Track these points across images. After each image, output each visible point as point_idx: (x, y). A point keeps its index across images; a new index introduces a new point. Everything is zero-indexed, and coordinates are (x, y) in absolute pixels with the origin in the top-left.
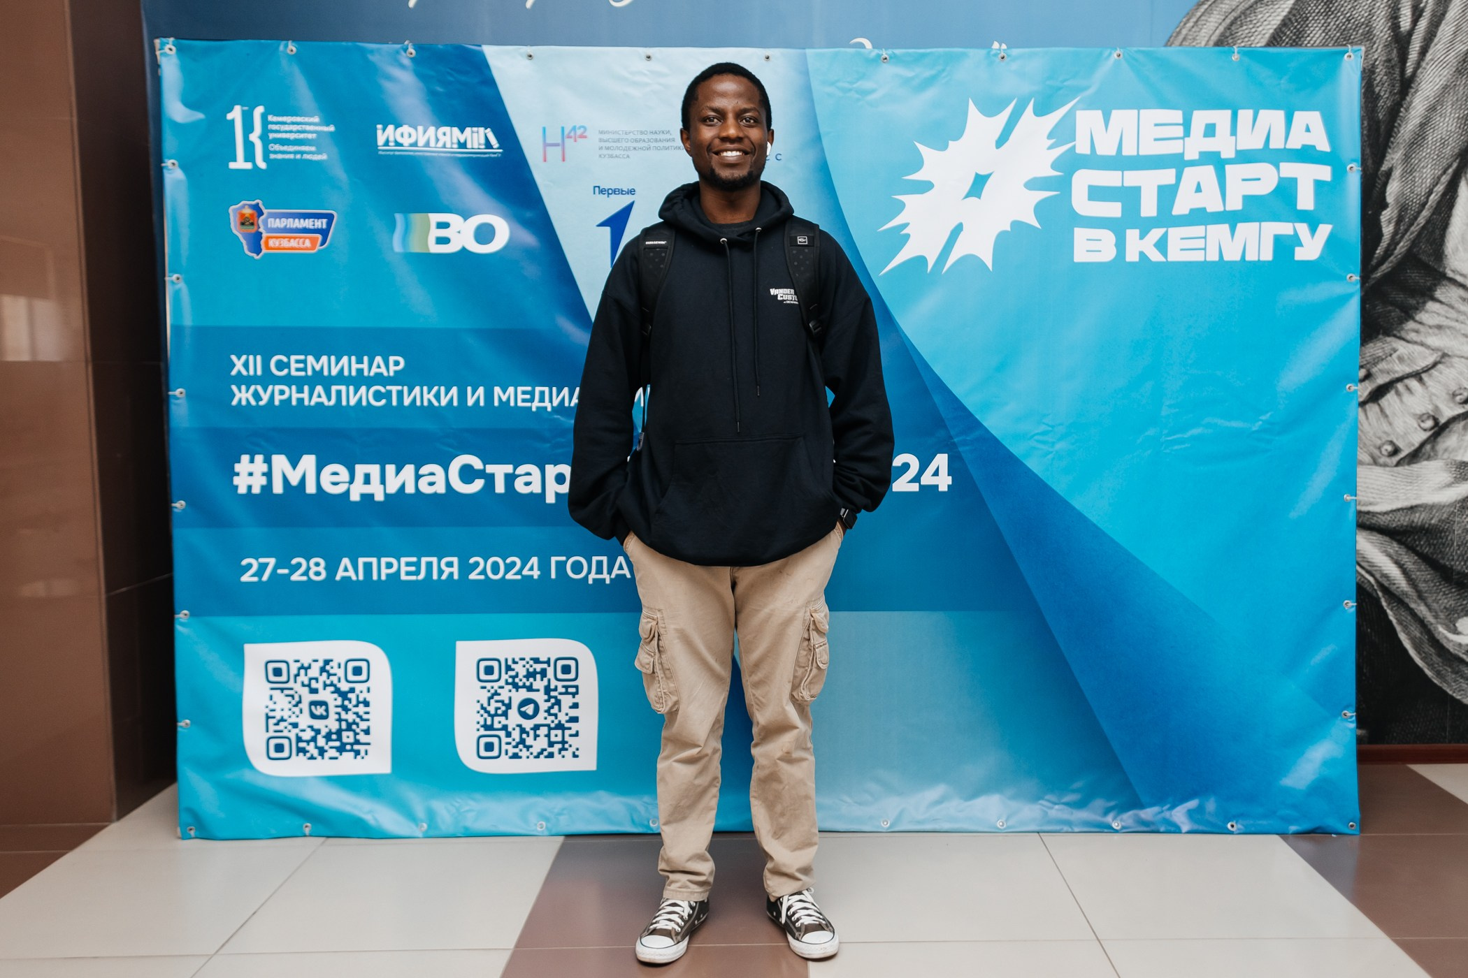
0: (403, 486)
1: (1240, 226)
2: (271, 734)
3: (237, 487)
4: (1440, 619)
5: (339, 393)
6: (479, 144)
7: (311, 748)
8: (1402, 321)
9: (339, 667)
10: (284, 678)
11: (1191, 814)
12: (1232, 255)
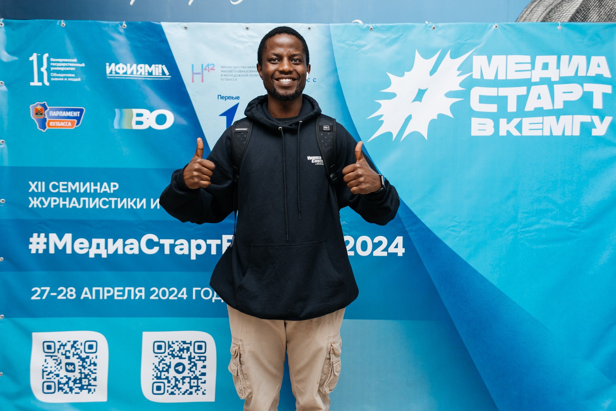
0: (117, 250)
1: (562, 118)
2: (45, 380)
3: (31, 250)
5: (84, 201)
7: (66, 387)
9: (81, 345)
10: (52, 350)
12: (557, 132)
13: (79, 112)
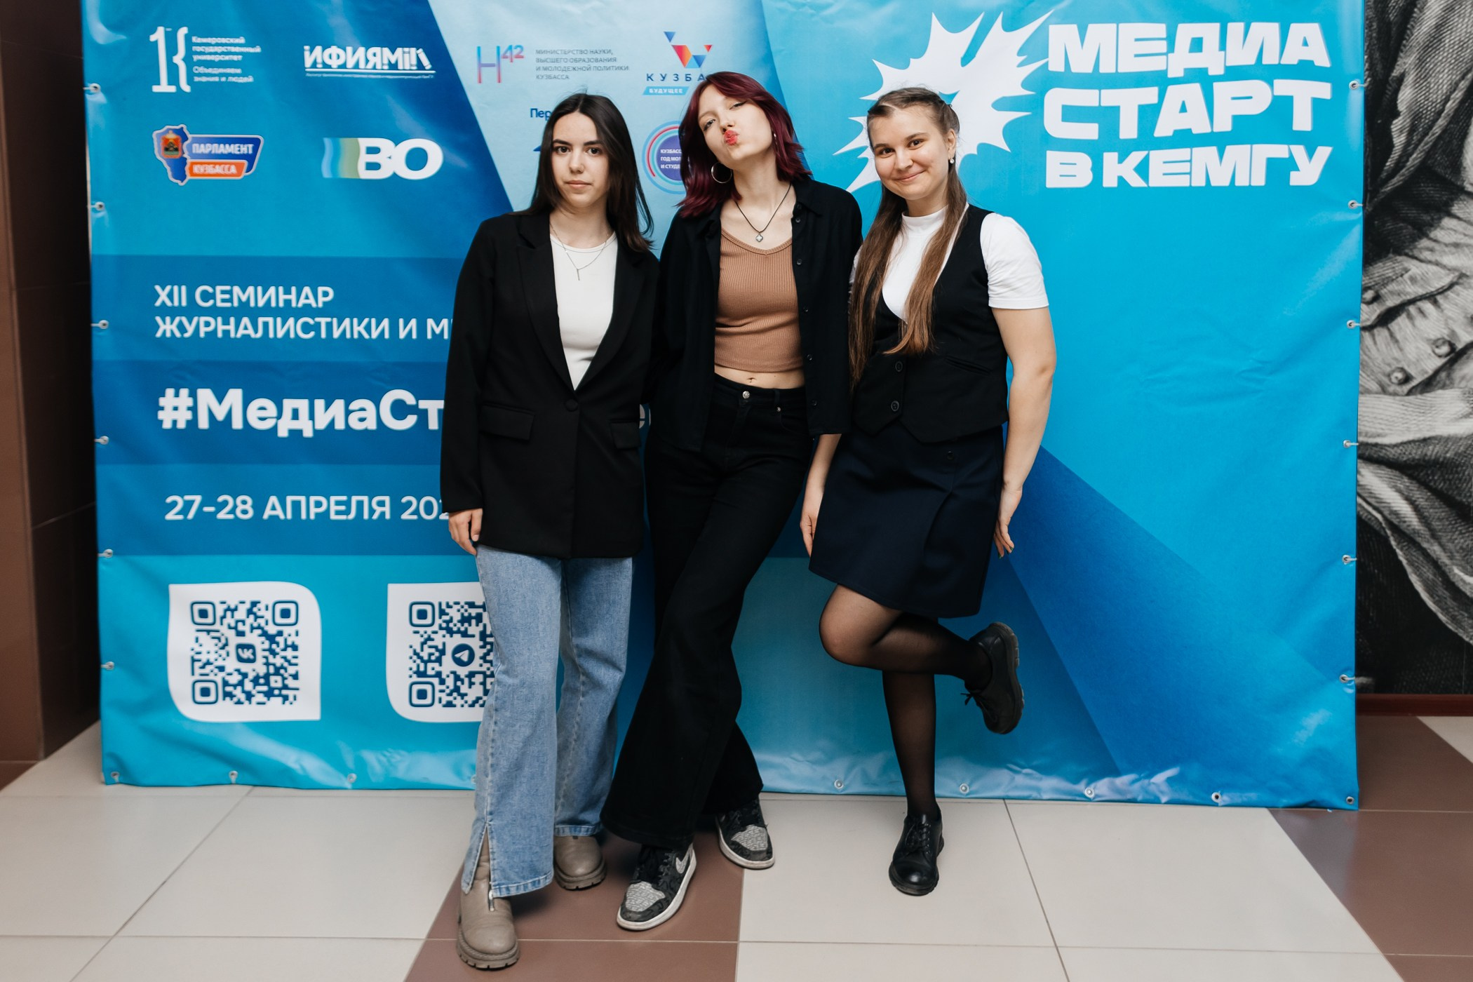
0: (333, 422)
1: (1229, 149)
2: (197, 677)
3: (161, 422)
4: (1456, 560)
5: (266, 325)
6: (411, 65)
7: (238, 692)
8: (1415, 239)
10: (210, 620)
11: (1171, 782)
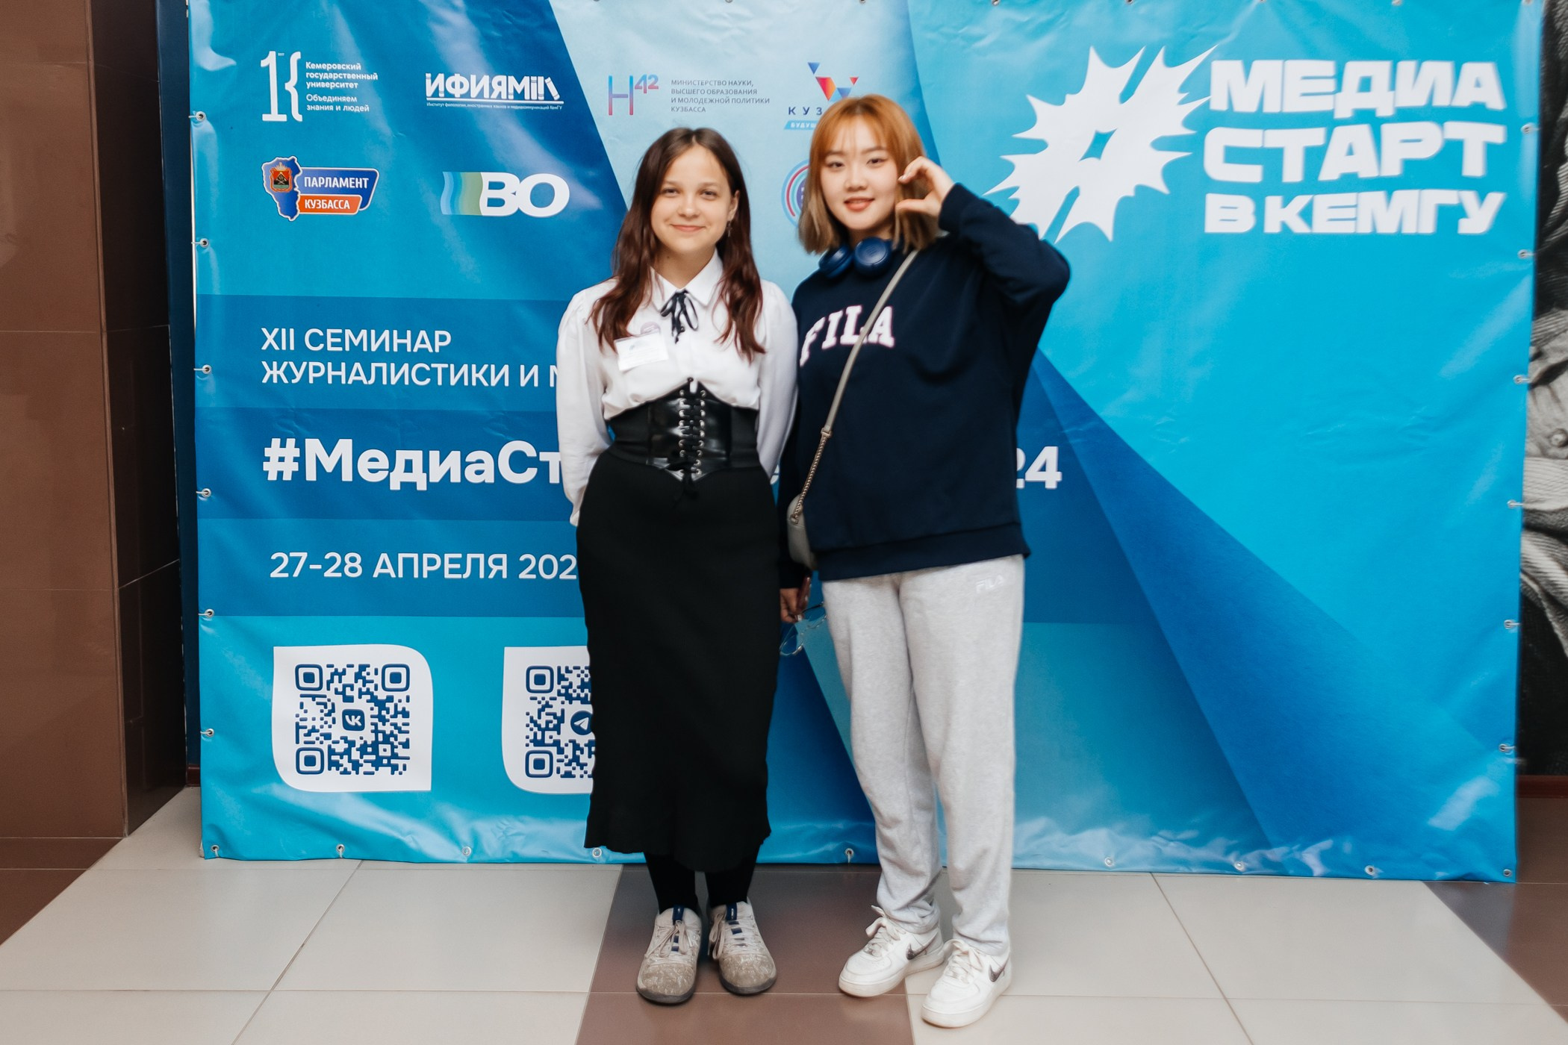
0: (448, 473)
1: (1398, 195)
2: (302, 745)
3: (267, 472)
5: (379, 370)
6: (539, 95)
7: (345, 761)
10: (316, 684)
11: (1324, 857)
13: (366, 180)
